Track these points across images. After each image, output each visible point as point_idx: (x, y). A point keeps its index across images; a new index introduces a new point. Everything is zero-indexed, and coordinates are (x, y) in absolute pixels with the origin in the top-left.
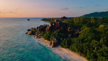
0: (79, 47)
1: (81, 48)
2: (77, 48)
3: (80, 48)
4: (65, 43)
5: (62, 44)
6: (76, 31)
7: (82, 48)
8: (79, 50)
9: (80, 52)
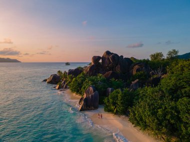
0: (160, 112)
1: (168, 117)
2: (154, 113)
3: (165, 115)
4: (115, 98)
5: (108, 102)
6: (153, 74)
7: (172, 117)
8: (160, 124)
9: (164, 130)
